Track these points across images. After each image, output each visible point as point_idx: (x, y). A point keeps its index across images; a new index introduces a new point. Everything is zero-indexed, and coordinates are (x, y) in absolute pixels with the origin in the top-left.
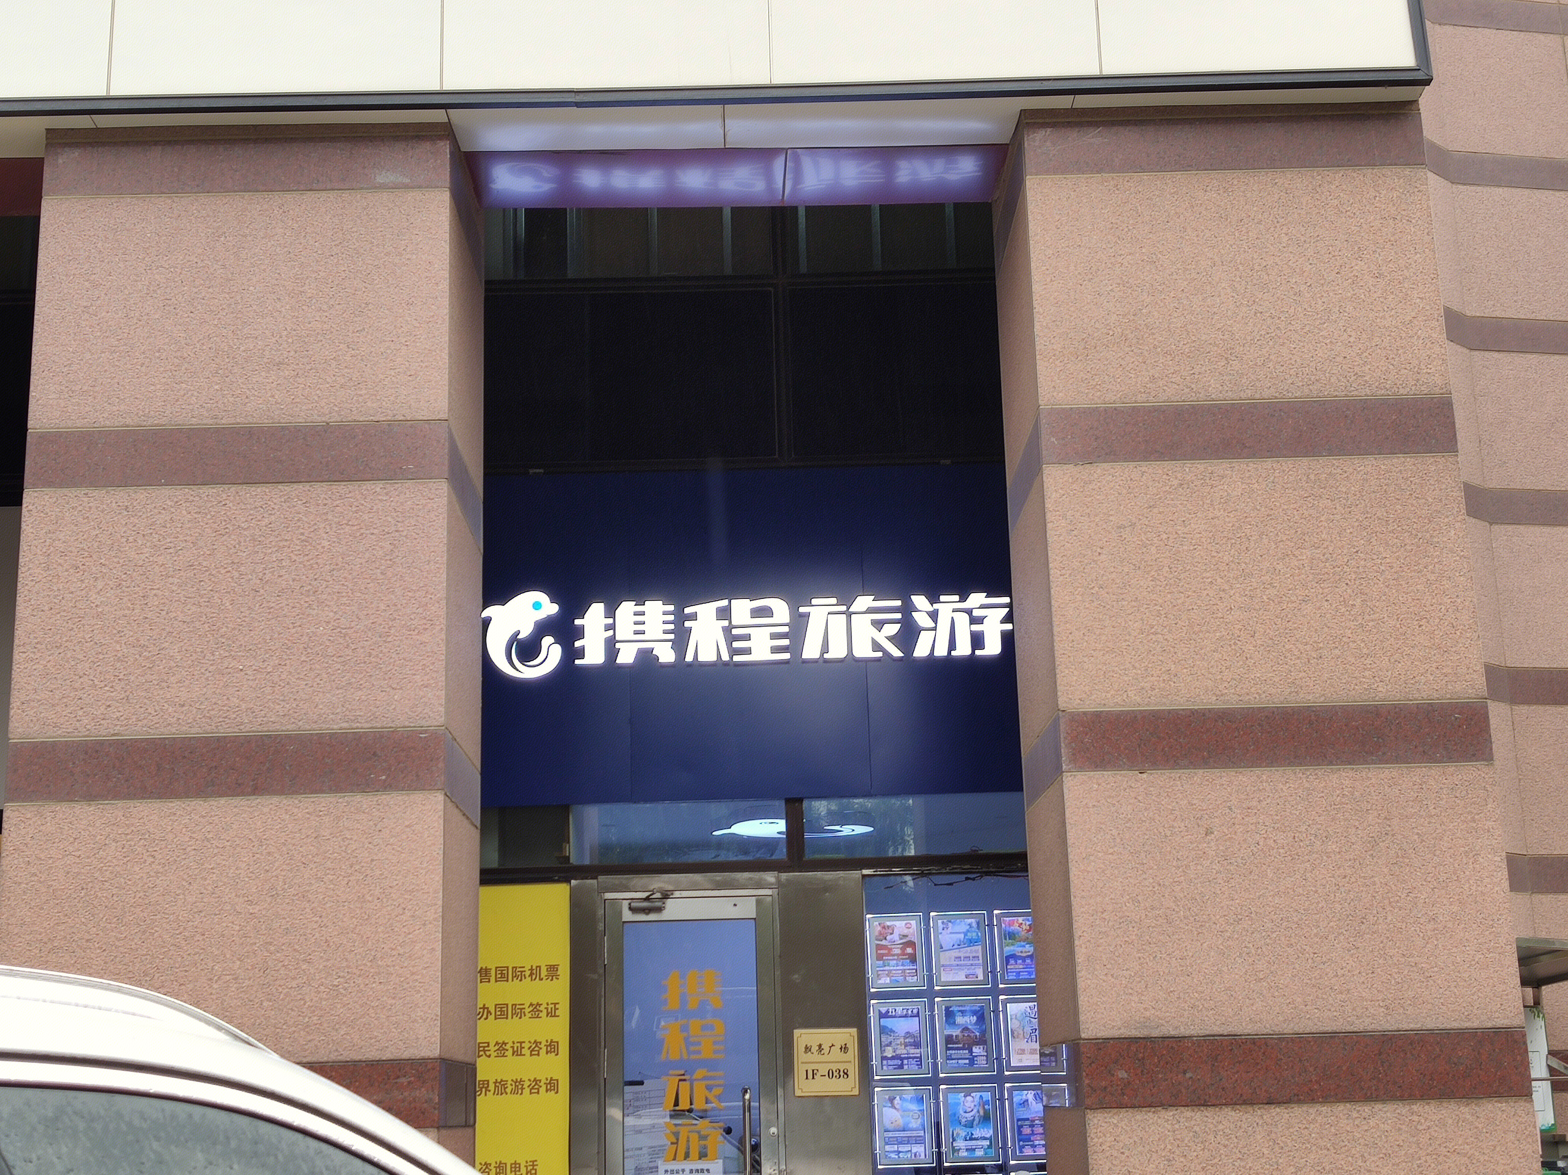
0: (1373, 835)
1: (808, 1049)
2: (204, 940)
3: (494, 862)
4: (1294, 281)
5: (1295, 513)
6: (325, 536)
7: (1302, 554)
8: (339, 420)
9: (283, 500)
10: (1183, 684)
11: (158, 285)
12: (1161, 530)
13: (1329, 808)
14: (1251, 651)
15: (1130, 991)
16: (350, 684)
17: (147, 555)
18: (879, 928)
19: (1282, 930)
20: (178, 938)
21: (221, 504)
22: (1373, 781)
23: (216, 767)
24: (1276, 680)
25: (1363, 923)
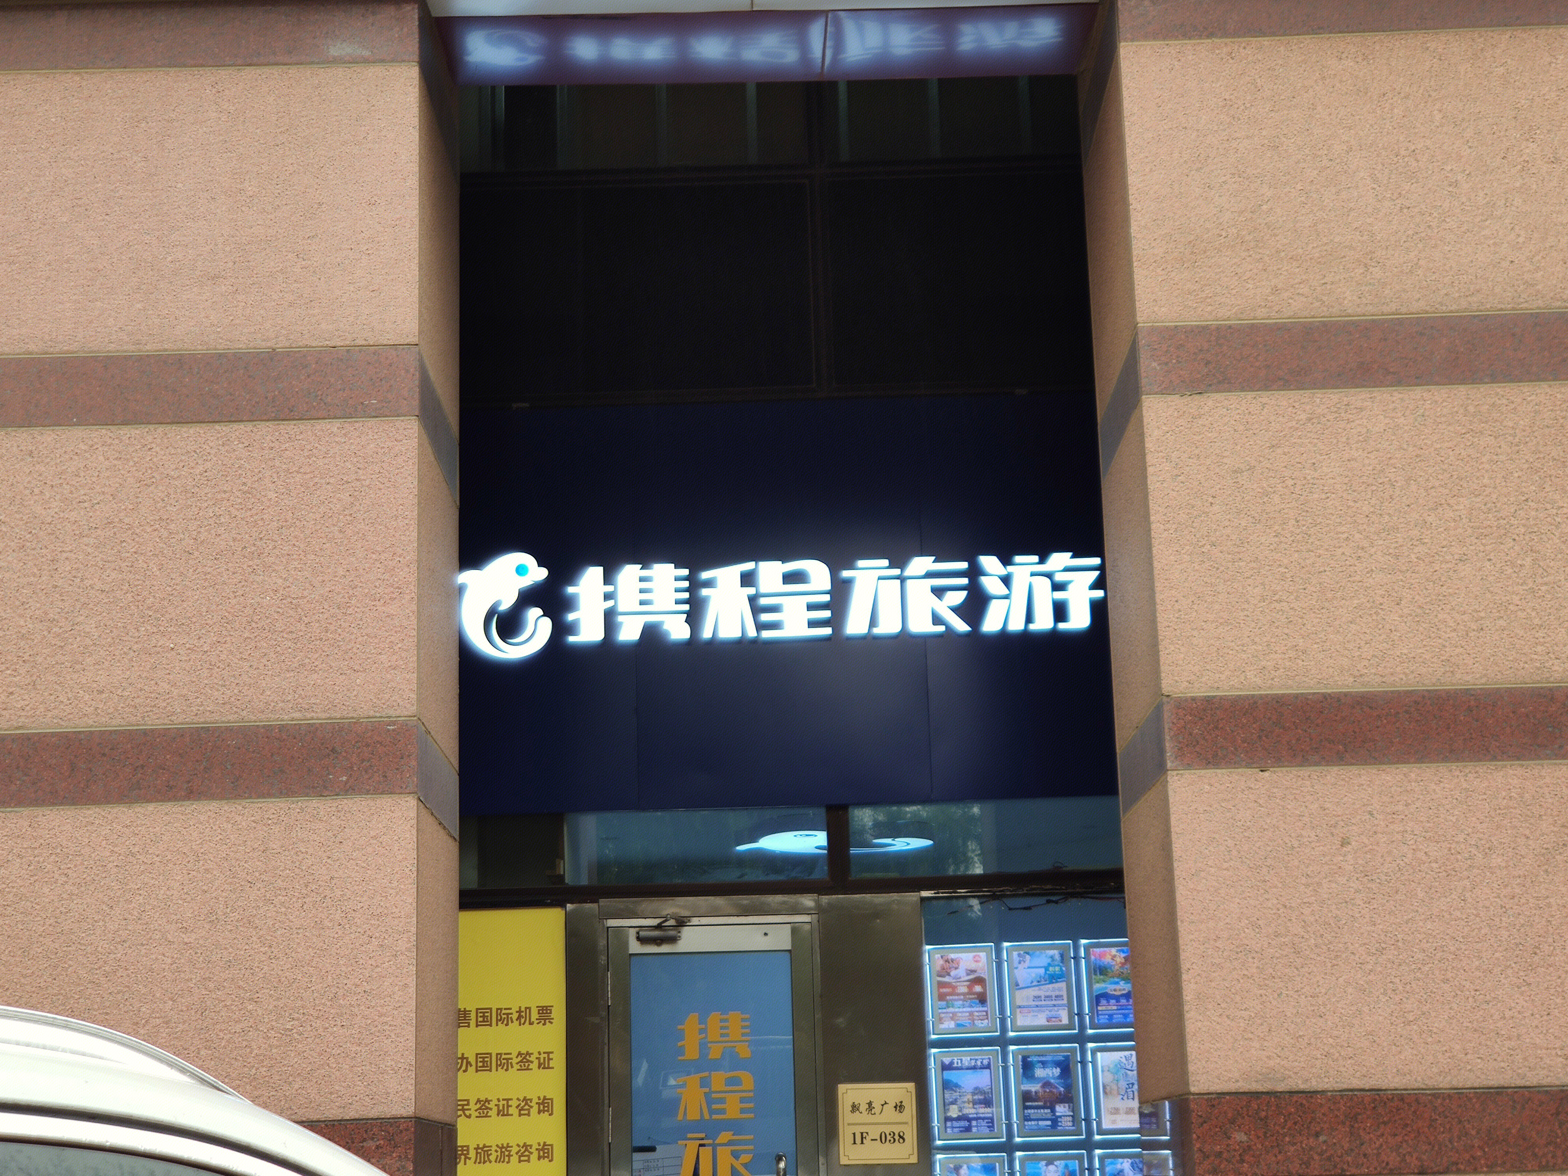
0: (1548, 846)
1: (855, 1108)
2: (128, 976)
3: (473, 884)
4: (1450, 168)
5: (1451, 453)
6: (272, 486)
7: (1458, 503)
8: (287, 344)
9: (220, 442)
10: (1313, 663)
11: (66, 181)
12: (1286, 474)
13: (1492, 813)
14: (1396, 623)
15: (1250, 1035)
16: (303, 665)
17: (56, 510)
18: (941, 962)
19: (1436, 962)
20: (97, 974)
21: (146, 448)
22: (1548, 780)
23: (142, 767)
24: (1427, 657)
25: (1535, 953)
